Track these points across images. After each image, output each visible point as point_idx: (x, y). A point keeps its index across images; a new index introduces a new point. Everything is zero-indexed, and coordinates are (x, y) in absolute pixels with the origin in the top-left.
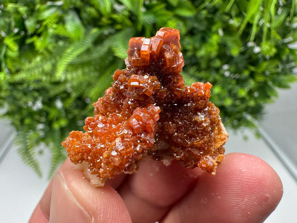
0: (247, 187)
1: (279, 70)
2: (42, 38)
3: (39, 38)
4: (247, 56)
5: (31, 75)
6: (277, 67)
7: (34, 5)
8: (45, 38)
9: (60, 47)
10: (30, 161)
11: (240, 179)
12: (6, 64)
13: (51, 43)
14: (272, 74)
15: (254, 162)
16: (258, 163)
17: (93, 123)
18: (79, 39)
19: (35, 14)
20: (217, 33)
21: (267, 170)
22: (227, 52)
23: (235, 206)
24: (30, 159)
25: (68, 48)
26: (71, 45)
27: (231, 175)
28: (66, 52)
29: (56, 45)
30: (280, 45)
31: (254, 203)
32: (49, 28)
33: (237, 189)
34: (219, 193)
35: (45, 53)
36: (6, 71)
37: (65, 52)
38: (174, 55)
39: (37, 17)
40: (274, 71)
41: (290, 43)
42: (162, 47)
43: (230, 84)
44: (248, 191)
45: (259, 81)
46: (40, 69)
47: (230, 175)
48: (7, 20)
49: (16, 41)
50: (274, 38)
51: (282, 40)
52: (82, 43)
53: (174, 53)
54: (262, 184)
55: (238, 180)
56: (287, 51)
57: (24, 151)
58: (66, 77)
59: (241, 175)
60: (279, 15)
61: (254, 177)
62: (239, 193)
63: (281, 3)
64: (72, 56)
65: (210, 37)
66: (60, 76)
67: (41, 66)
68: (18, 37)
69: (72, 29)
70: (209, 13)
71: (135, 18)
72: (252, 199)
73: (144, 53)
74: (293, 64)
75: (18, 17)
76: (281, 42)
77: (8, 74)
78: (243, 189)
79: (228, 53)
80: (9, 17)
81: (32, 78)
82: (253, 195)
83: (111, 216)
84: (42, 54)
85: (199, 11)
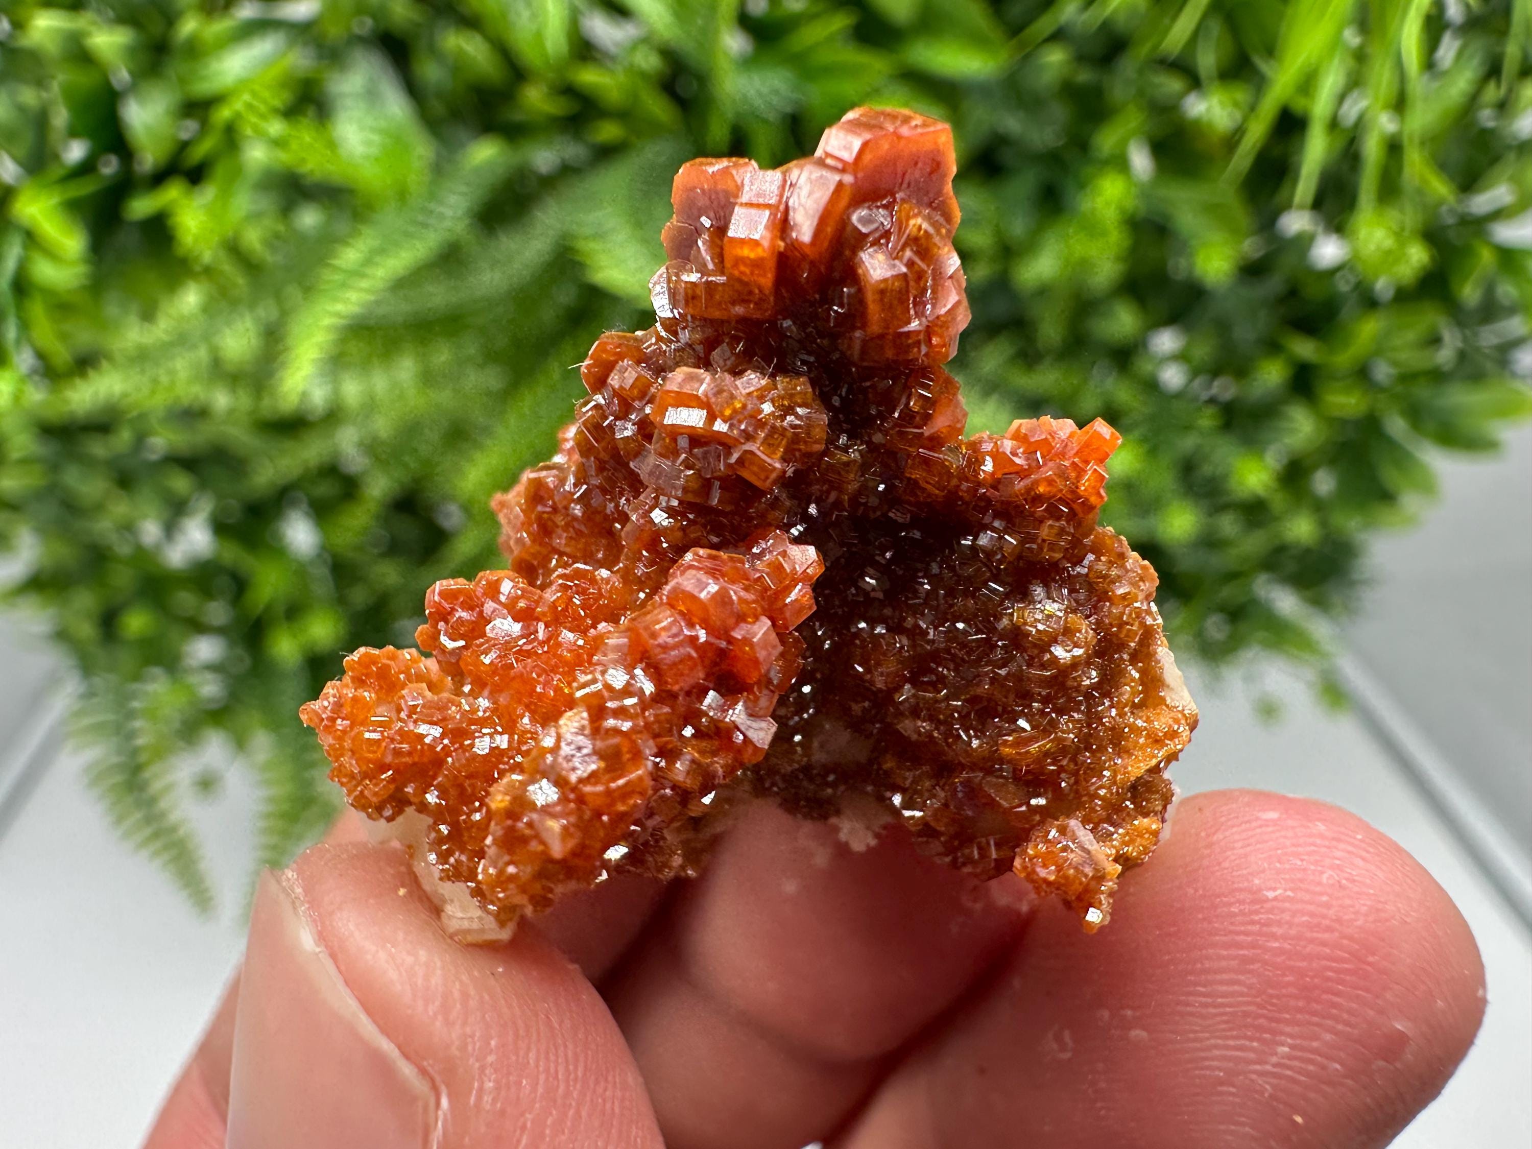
0: (1289, 984)
1: (1445, 356)
2: (209, 192)
3: (197, 188)
4: (1274, 284)
5: (155, 381)
6: (1435, 341)
7: (171, 19)
8: (226, 193)
9: (301, 239)
10: (148, 831)
11: (1249, 939)
12: (24, 326)
13: (254, 217)
14: (1407, 378)
15: (1327, 843)
16: (1350, 848)
17: (465, 615)
18: (402, 195)
19: (175, 68)
20: (1121, 163)
21: (1397, 888)
22: (1171, 264)
23: (1222, 1084)
24: (149, 819)
25: (343, 241)
26: (359, 226)
27: (1204, 919)
28: (336, 262)
29: (281, 228)
30: (1449, 227)
31: (1324, 1068)
32: (248, 137)
33: (1232, 994)
34: (1138, 1014)
35: (228, 267)
36: (24, 360)
37: (329, 265)
38: (910, 264)
39: (183, 81)
40: (1416, 359)
41: (1498, 215)
42: (844, 223)
43: (1188, 428)
44: (1292, 1003)
45: (1337, 413)
46: (202, 354)
47: (1200, 916)
48: (29, 96)
49: (73, 207)
50: (1420, 192)
51: (1460, 201)
52: (420, 218)
53: (908, 253)
54: (1369, 964)
55: (1239, 945)
56: (1486, 257)
57: (118, 778)
58: (336, 392)
59: (1257, 918)
60: (1444, 74)
61: (1329, 929)
62: (1246, 1014)
63: (1454, 11)
64: (364, 284)
65: (1082, 186)
66: (301, 388)
67: (207, 337)
68: (85, 188)
69: (368, 143)
70: (1081, 58)
71: (695, 84)
72: (1315, 1044)
73: (746, 252)
74: (1516, 326)
75: (84, 80)
76: (1451, 211)
77: (37, 378)
78: (1270, 991)
79: (1178, 267)
80: (40, 83)
81: (159, 402)
82: (1317, 1025)
83: (540, 1090)
84: (208, 272)
85: (1027, 50)
